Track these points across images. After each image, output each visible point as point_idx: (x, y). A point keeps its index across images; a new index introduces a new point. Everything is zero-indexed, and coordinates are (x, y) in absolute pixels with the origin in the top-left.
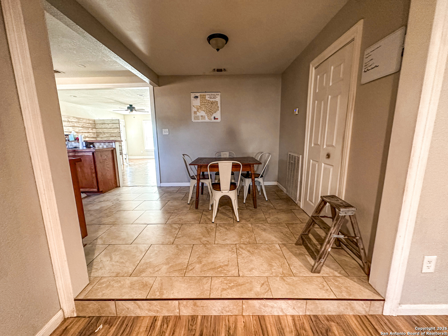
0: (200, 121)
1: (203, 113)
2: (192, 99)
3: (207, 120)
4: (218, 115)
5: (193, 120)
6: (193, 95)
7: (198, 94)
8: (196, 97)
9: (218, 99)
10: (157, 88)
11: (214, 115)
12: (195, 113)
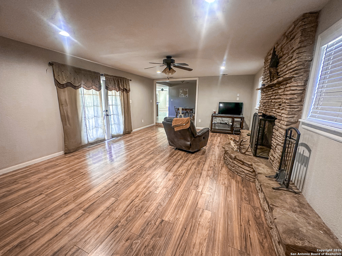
0: (182, 97)
1: (183, 95)
2: (180, 90)
3: (184, 97)
4: (187, 95)
5: (180, 97)
6: (180, 89)
7: (182, 89)
8: (181, 90)
9: (187, 90)
10: (170, 87)
11: (186, 95)
12: (181, 94)
